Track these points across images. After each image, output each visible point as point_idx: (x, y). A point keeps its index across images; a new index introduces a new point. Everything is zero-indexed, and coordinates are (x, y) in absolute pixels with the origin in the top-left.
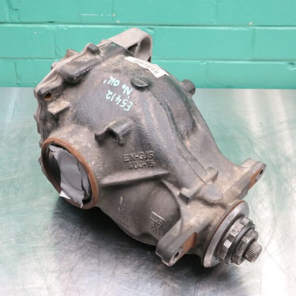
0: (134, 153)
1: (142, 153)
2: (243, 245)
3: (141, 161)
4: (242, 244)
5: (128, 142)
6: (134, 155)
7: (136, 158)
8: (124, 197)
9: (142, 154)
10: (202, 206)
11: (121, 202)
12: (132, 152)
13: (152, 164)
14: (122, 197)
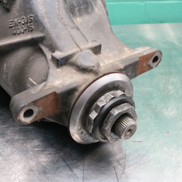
0: (18, 19)
1: (25, 18)
2: (111, 118)
3: (23, 26)
4: (110, 116)
5: (14, 9)
6: (17, 20)
7: (20, 23)
8: (7, 64)
9: (23, 18)
10: (75, 72)
11: (5, 69)
12: (16, 18)
13: (31, 28)
14: (5, 63)
